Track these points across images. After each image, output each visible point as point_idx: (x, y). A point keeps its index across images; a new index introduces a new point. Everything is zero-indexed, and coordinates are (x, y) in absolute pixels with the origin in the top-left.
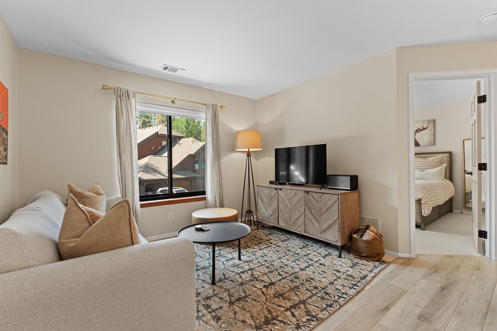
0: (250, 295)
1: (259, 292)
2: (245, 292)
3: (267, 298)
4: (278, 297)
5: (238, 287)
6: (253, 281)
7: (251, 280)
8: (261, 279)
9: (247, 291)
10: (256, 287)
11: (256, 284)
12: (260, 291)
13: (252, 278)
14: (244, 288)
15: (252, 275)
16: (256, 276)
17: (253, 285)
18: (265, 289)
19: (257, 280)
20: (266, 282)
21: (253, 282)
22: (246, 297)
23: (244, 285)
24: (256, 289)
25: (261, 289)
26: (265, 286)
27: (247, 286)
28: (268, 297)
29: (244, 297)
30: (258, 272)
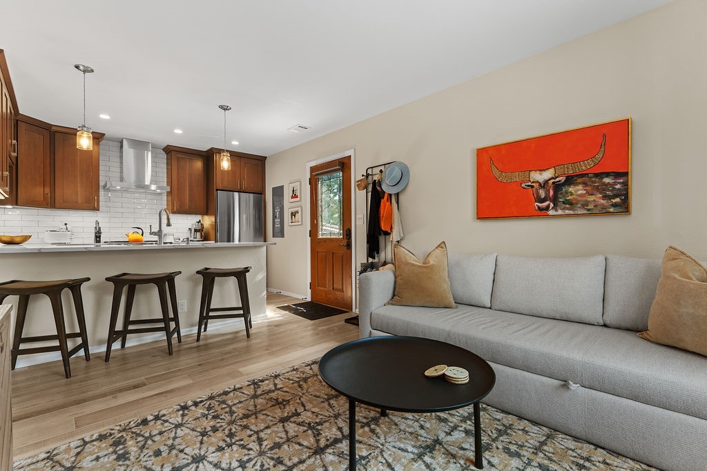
0: (322, 402)
1: (309, 406)
2: (329, 405)
3: (300, 399)
4: (284, 401)
5: (341, 411)
6: (316, 423)
7: (320, 424)
8: (302, 428)
9: (327, 406)
10: (313, 413)
11: (311, 418)
12: (306, 408)
13: (319, 427)
14: (331, 411)
15: (317, 435)
16: (310, 432)
17: (317, 416)
18: (299, 411)
19: (309, 424)
20: (294, 422)
21: (318, 421)
22: (328, 400)
23: (331, 414)
24: (314, 410)
25: (305, 410)
26: (298, 414)
27: (327, 414)
28: (298, 401)
29: (330, 399)
30: (305, 443)
